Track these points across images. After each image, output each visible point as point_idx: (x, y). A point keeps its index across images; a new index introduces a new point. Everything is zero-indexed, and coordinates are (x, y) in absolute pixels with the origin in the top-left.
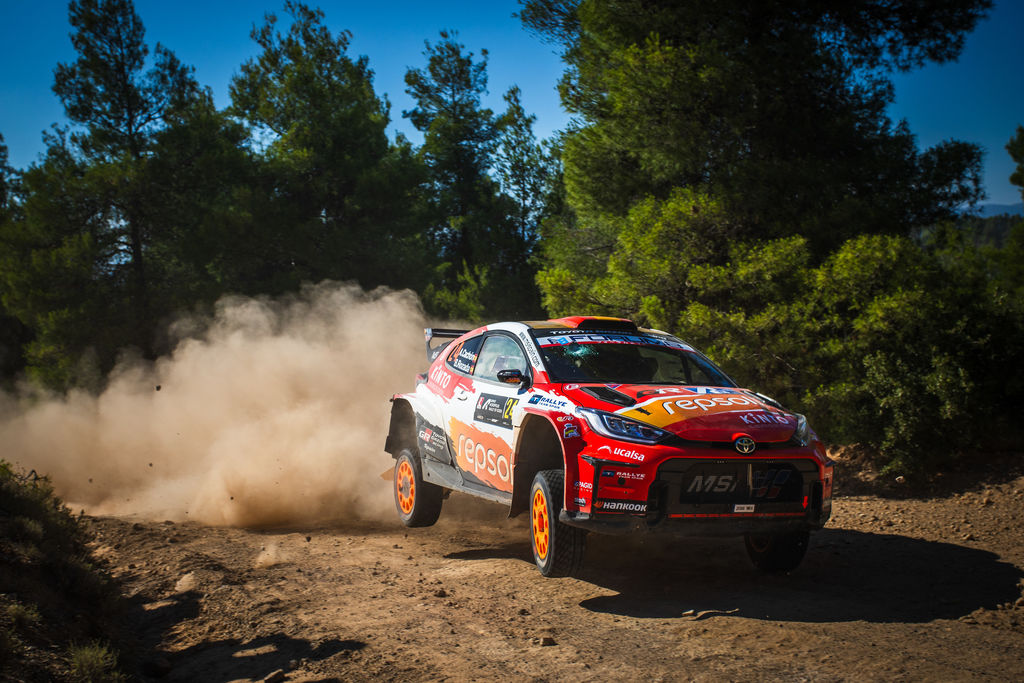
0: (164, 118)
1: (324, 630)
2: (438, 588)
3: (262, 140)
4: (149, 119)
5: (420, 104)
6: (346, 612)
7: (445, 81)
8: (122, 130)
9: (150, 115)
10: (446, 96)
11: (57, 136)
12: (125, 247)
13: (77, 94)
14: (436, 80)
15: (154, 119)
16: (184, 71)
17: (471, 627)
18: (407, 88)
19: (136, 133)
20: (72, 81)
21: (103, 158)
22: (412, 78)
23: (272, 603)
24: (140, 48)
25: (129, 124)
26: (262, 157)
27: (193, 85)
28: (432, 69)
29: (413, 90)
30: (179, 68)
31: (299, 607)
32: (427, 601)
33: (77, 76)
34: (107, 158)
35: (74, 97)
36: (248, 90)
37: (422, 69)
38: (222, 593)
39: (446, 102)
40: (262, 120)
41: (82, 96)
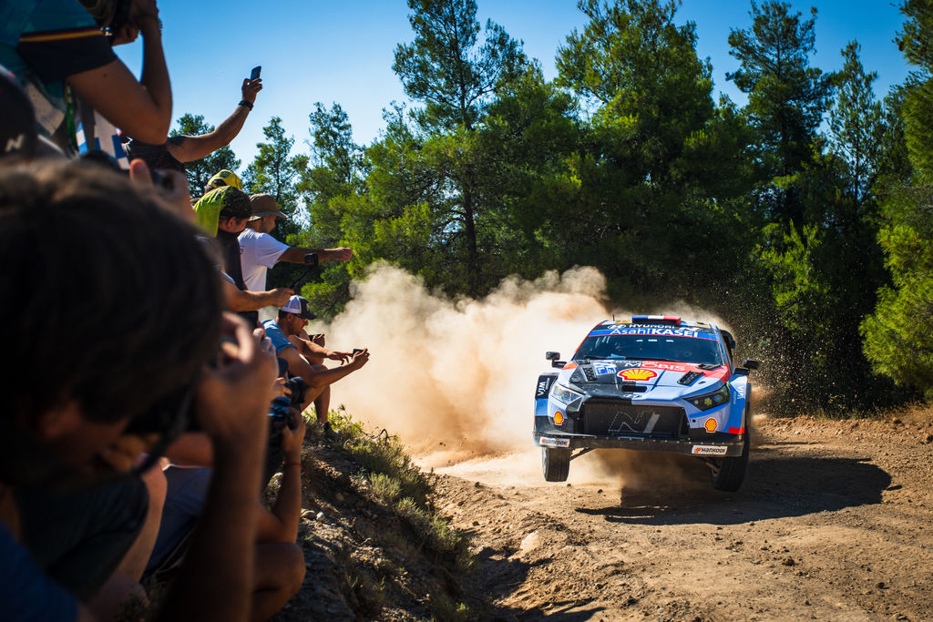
0: (495, 90)
1: (672, 594)
2: (786, 556)
3: (589, 108)
4: (481, 92)
5: (744, 65)
6: (692, 576)
7: (771, 41)
8: (456, 105)
9: (481, 89)
10: (771, 55)
11: (395, 113)
12: (459, 216)
13: (414, 72)
14: (760, 40)
15: (486, 92)
16: (513, 45)
17: (827, 598)
18: (731, 49)
19: (468, 106)
20: (411, 60)
21: (438, 131)
22: (737, 40)
23: (616, 565)
24: (473, 26)
25: (462, 99)
26: (588, 125)
27: (522, 58)
28: (757, 30)
29: (737, 51)
30: (509, 43)
31: (644, 570)
32: (775, 569)
33: (416, 55)
34: (442, 131)
35: (412, 75)
36: (574, 60)
37: (747, 30)
38: (566, 554)
39: (772, 62)
40: (588, 89)
41: (419, 73)
